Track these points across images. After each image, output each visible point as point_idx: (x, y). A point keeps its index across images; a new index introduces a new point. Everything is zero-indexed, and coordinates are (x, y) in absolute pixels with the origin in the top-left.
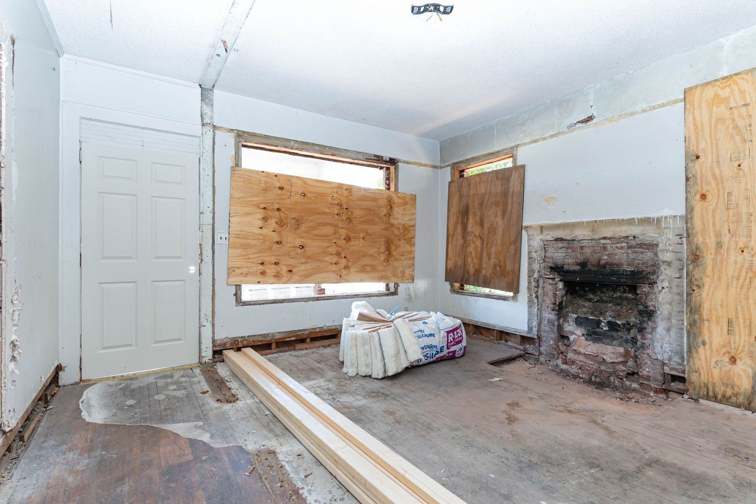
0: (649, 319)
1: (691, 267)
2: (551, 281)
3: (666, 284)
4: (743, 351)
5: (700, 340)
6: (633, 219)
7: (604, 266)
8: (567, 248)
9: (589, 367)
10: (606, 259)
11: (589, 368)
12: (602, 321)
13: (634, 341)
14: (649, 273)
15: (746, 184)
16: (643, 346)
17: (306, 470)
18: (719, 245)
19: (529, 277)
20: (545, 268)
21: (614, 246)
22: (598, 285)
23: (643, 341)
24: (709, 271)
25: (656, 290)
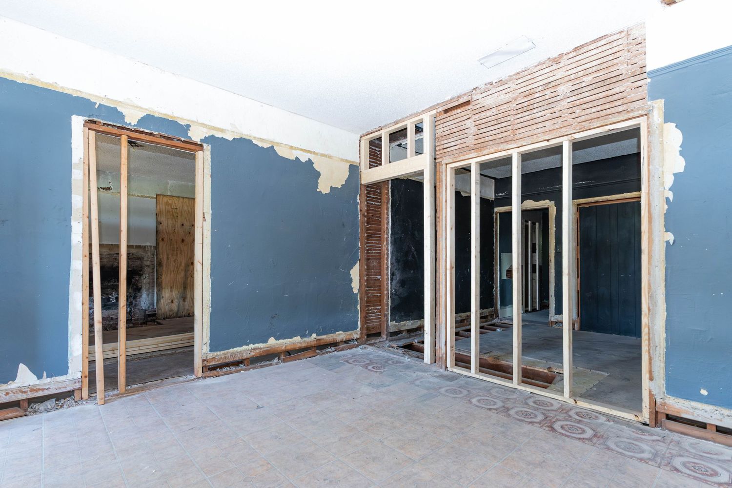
0: (139, 292)
1: (158, 267)
3: (147, 275)
4: (175, 297)
6: (132, 245)
12: (110, 299)
14: (139, 270)
15: (176, 237)
16: (136, 305)
18: (168, 258)
23: (136, 303)
24: (164, 269)
25: (142, 278)
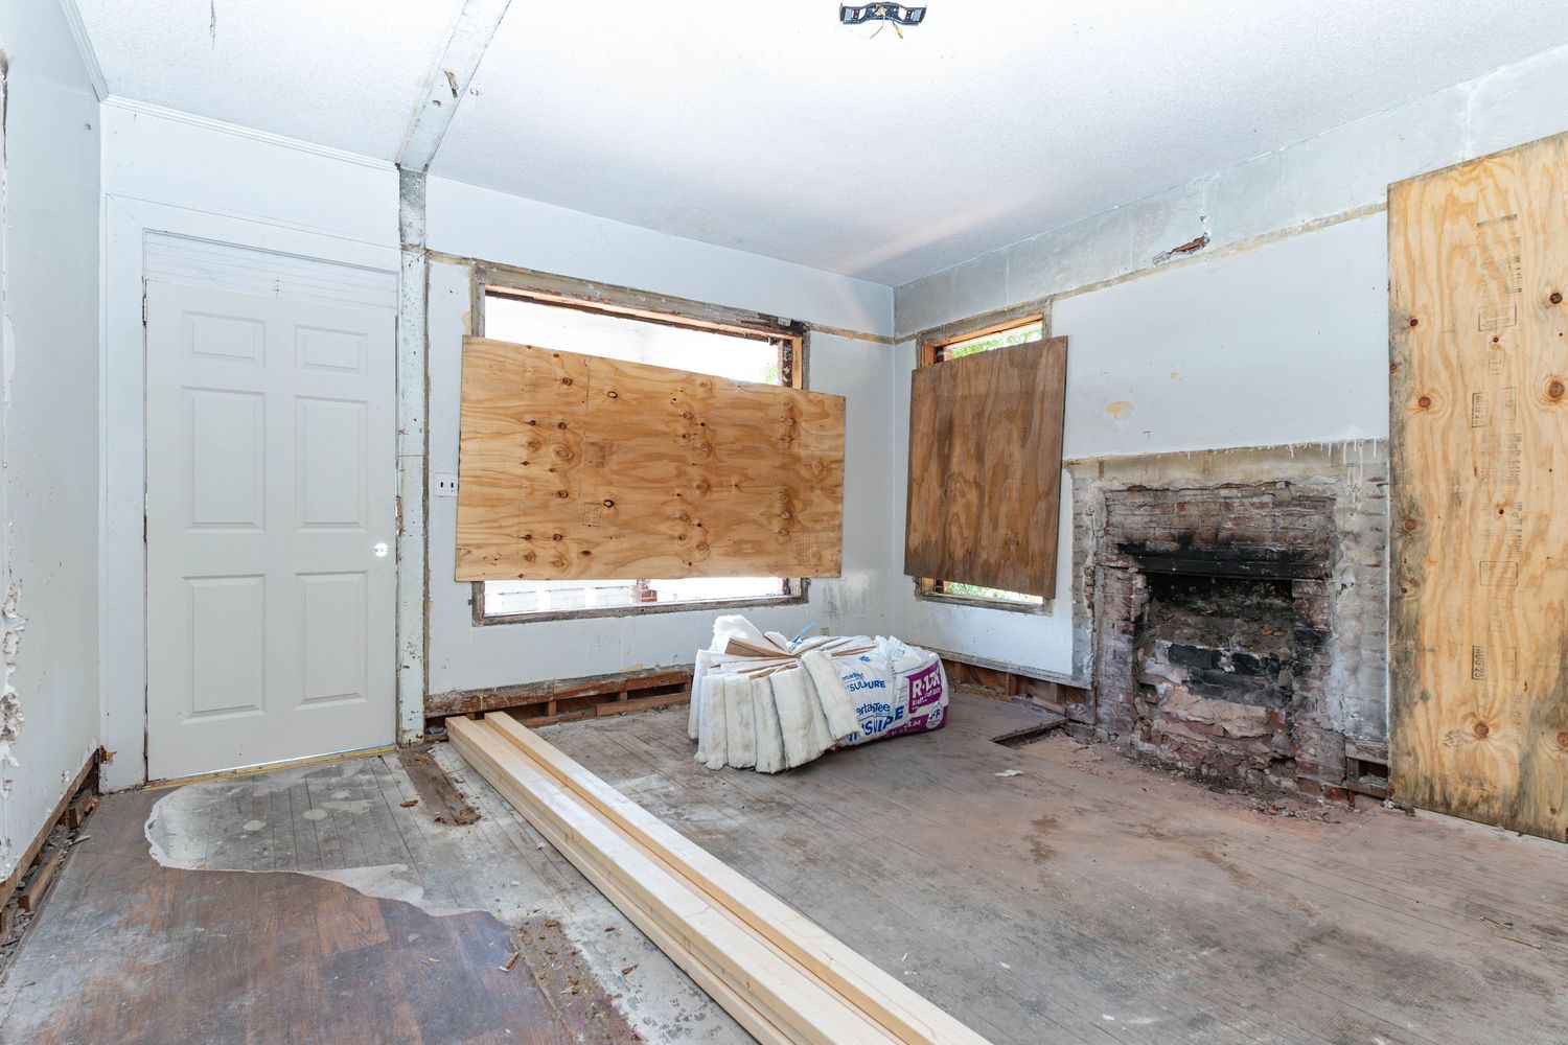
0: (1317, 650)
1: (1400, 544)
2: (1120, 574)
3: (1350, 579)
4: (1501, 711)
5: (1416, 691)
6: (1284, 446)
7: (1227, 543)
8: (1153, 506)
9: (1196, 746)
10: (1231, 529)
11: (1195, 750)
12: (1221, 654)
13: (1286, 694)
14: (1316, 555)
15: (1509, 378)
16: (1304, 704)
17: (624, 959)
18: (1456, 499)
19: (1076, 564)
20: (1108, 547)
21: (1245, 501)
22: (1214, 582)
23: (1305, 694)
24: (1435, 552)
25: (1330, 590)
